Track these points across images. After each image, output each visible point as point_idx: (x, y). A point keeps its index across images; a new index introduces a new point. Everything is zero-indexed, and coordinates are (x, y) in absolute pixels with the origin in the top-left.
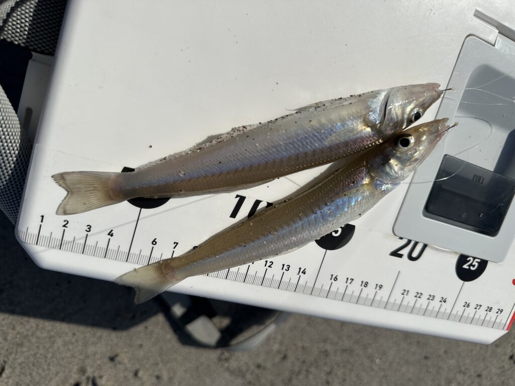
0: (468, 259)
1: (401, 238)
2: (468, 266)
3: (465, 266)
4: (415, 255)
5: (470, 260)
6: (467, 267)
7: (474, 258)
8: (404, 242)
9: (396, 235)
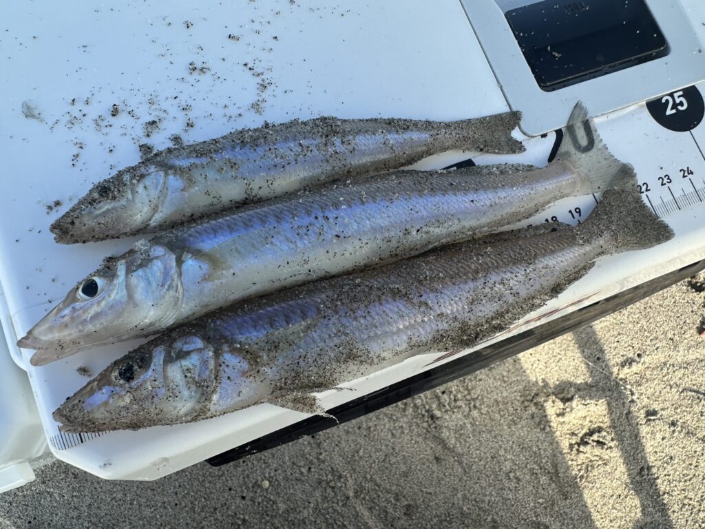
0: (663, 101)
1: (544, 136)
2: (672, 109)
3: (669, 112)
4: (584, 142)
5: (667, 101)
6: (674, 111)
7: (671, 95)
8: (552, 138)
9: (532, 137)
